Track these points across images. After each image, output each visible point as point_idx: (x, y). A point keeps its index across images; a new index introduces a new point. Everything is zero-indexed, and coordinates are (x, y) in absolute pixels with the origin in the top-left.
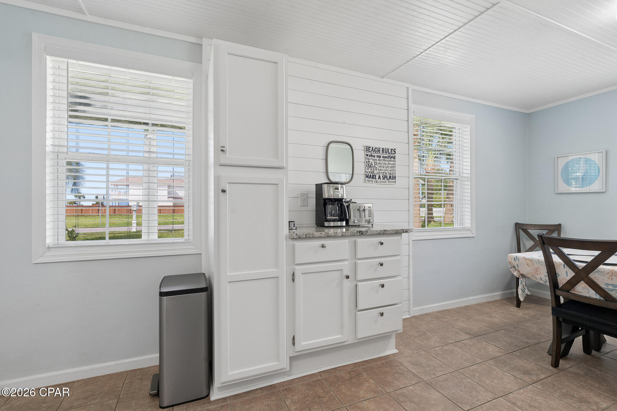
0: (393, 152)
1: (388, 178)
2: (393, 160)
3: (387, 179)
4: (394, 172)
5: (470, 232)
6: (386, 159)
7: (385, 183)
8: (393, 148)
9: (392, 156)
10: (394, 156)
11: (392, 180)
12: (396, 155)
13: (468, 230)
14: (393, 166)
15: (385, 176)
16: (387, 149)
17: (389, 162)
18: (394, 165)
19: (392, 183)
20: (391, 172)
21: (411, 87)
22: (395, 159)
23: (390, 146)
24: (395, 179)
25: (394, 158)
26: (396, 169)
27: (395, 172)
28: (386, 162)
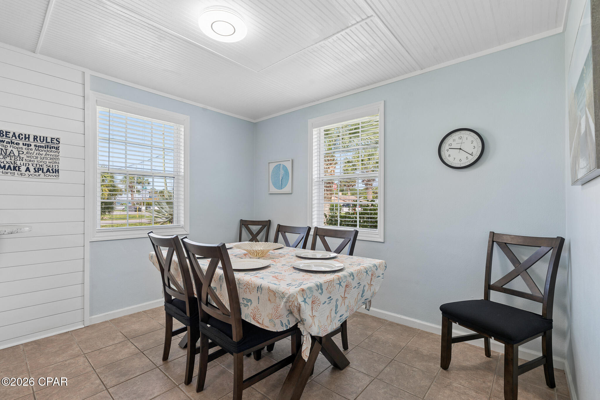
0: (55, 141)
1: (45, 170)
2: (56, 150)
3: (43, 172)
4: (56, 164)
5: (183, 230)
6: (42, 149)
7: (39, 177)
8: (56, 136)
9: (52, 146)
10: (58, 146)
11: (51, 174)
12: (60, 145)
13: (182, 227)
14: (55, 157)
15: (38, 168)
16: (44, 137)
17: (48, 153)
18: (57, 157)
19: (52, 177)
20: (51, 164)
21: (88, 73)
22: (59, 149)
23: (49, 135)
24: (58, 173)
25: (57, 148)
26: (60, 161)
27: (58, 165)
28: (41, 153)
